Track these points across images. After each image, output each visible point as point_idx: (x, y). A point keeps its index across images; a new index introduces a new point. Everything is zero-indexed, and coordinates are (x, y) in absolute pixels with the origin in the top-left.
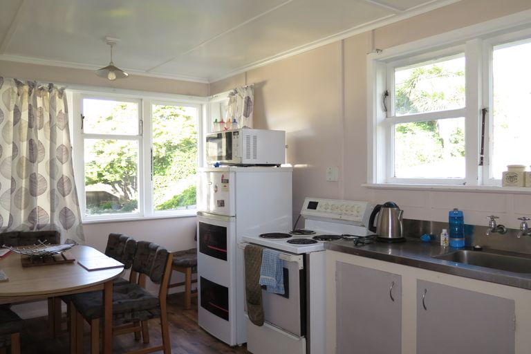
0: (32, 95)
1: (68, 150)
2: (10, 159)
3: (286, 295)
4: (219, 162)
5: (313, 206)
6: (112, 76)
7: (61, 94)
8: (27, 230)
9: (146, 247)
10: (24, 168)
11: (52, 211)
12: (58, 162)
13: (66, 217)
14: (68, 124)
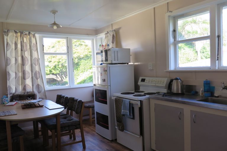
0: (22, 37)
1: (38, 60)
2: (14, 65)
3: (133, 118)
4: (102, 63)
5: (143, 80)
6: (55, 27)
7: (34, 36)
8: (23, 94)
9: (73, 100)
10: (20, 68)
11: (33, 86)
12: (34, 65)
13: (38, 88)
14: (37, 49)
